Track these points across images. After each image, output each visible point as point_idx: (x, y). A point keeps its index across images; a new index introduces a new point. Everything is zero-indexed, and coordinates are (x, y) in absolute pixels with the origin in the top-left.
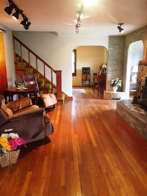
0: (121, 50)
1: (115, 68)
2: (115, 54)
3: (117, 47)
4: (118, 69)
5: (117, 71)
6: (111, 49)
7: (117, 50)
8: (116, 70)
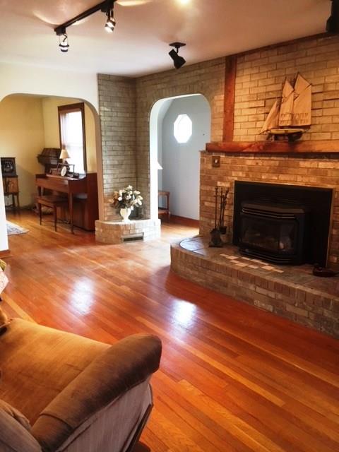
0: (128, 115)
1: (118, 161)
2: (116, 124)
3: (118, 105)
4: (124, 162)
5: (123, 167)
6: (106, 109)
7: (119, 114)
8: (122, 165)
